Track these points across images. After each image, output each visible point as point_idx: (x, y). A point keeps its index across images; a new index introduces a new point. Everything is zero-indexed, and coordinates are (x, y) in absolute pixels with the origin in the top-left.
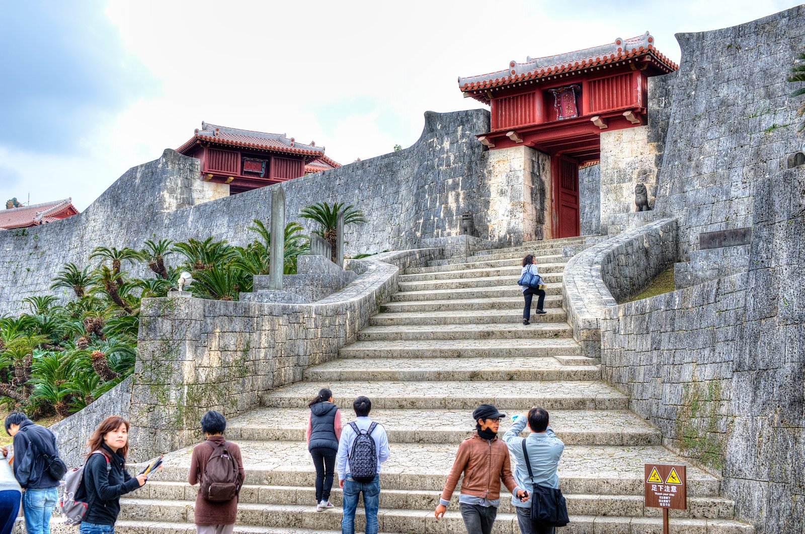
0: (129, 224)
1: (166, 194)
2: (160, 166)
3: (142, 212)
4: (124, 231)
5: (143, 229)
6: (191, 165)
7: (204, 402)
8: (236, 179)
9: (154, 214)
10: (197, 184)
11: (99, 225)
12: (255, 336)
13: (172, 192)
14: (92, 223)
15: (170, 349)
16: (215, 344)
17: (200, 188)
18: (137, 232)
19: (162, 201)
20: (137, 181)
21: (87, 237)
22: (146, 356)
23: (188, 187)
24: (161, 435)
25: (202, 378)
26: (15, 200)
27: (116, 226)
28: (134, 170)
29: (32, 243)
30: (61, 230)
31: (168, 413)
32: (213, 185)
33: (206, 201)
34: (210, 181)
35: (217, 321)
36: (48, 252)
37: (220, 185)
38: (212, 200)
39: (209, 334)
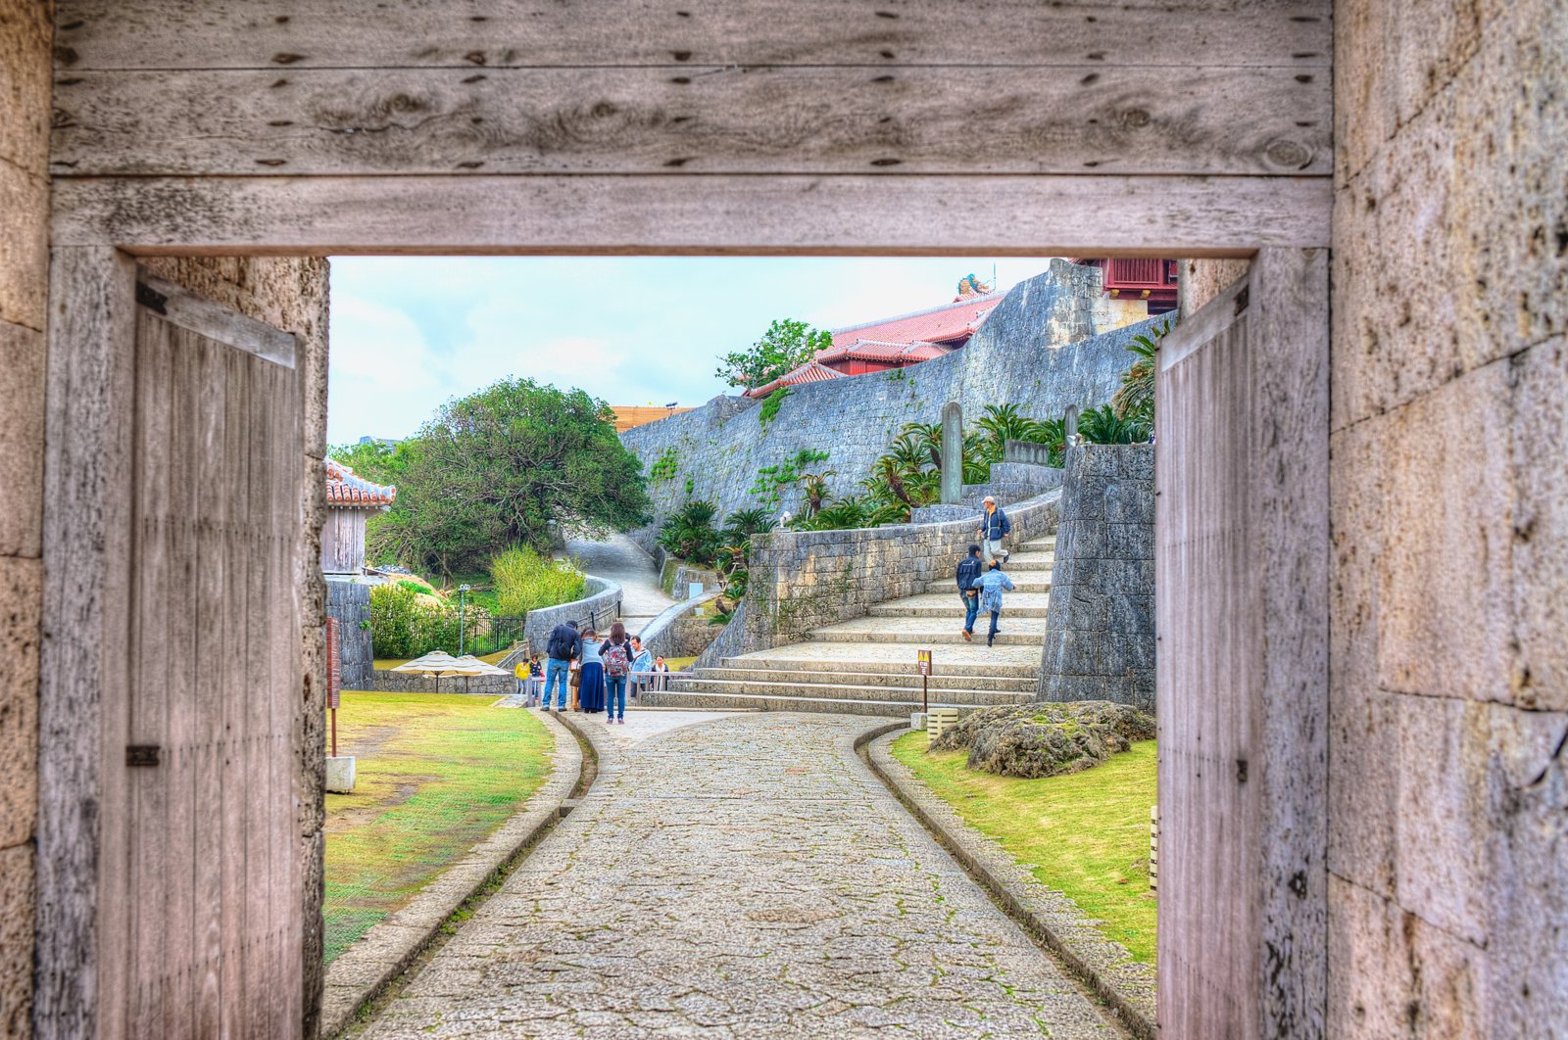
0: (1013, 364)
1: (1054, 323)
2: (1048, 282)
3: (1027, 350)
4: (1008, 375)
5: (1027, 374)
6: (1089, 278)
7: (799, 613)
8: (1153, 292)
9: (1040, 351)
10: (1099, 304)
11: (981, 366)
12: (859, 558)
13: (1063, 318)
14: (974, 363)
15: (769, 575)
16: (810, 567)
17: (1103, 310)
18: (1022, 376)
19: (1049, 333)
20: (1024, 303)
21: (967, 384)
22: (755, 578)
23: (1085, 310)
24: (764, 638)
25: (797, 593)
26: (971, 278)
27: (999, 367)
28: (1021, 286)
29: (908, 391)
30: (940, 371)
31: (768, 621)
32: (1122, 304)
33: (1114, 328)
34: (1118, 297)
35: (811, 549)
36: (926, 404)
37: (1132, 302)
38: (1122, 325)
39: (803, 560)
